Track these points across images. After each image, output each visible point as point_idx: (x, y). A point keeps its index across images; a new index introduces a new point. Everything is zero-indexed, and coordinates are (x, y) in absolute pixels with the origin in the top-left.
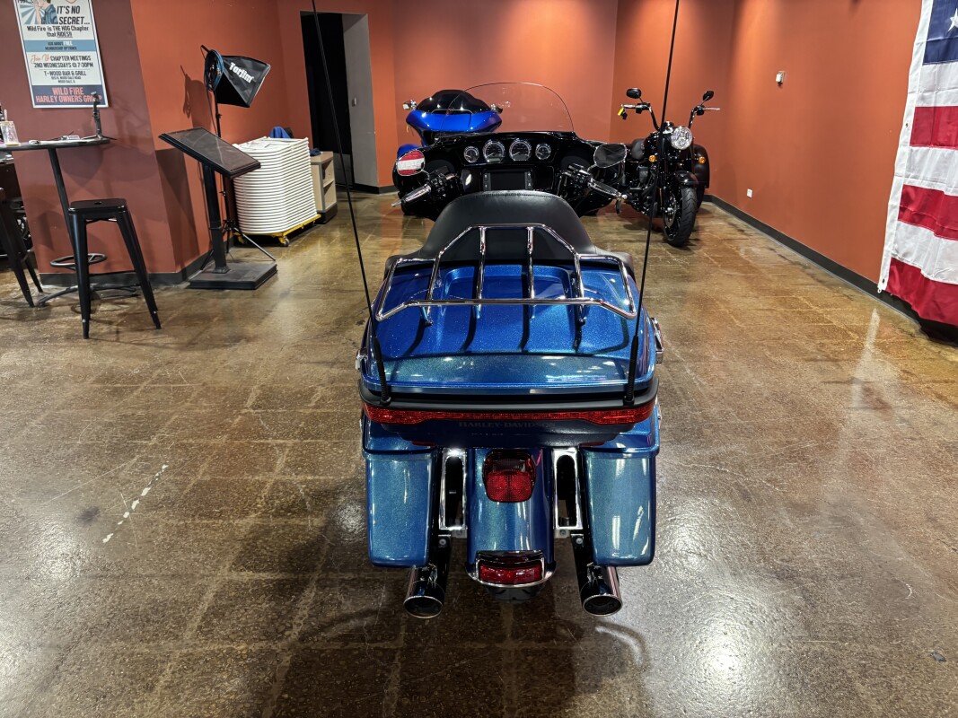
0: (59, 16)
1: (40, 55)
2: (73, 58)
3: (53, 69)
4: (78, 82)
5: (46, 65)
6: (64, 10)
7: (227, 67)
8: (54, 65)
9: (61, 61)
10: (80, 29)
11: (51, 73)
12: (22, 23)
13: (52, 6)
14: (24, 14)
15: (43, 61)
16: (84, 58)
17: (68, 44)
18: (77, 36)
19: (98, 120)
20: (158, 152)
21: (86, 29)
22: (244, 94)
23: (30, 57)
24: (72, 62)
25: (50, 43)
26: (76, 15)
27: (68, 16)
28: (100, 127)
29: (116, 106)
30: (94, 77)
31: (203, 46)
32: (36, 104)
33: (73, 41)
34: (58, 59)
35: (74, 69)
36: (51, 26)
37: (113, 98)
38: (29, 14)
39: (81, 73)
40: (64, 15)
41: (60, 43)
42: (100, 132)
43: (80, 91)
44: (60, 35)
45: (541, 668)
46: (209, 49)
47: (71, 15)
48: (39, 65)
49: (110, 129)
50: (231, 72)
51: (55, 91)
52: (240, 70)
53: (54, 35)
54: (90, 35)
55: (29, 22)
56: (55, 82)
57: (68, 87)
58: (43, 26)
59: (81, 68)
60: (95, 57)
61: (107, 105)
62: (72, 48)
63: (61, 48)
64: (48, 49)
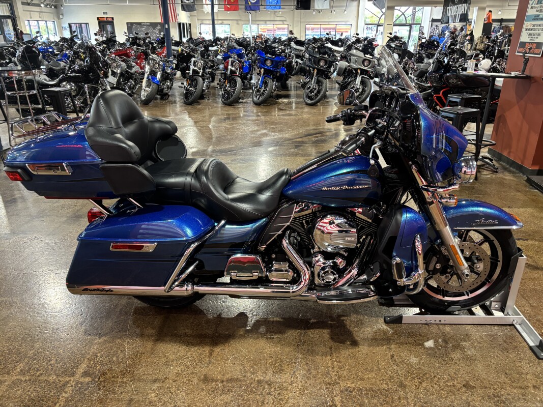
1: (529, 23)
2: (539, 25)
3: (531, 32)
4: (536, 41)
5: (529, 30)
8: (532, 30)
9: (535, 27)
11: (529, 34)
12: (530, 3)
15: (529, 27)
19: (525, 64)
23: (526, 25)
24: (538, 27)
25: (535, 16)
28: (524, 69)
32: (518, 52)
35: (537, 32)
36: (539, 5)
39: (539, 35)
41: (538, 16)
42: (523, 72)
43: (534, 46)
44: (541, 11)
48: (526, 30)
51: (526, 45)
53: (538, 11)
55: (532, 4)
56: (528, 40)
57: (532, 43)
58: (537, 6)
59: (540, 32)
61: (540, 56)
63: (538, 19)
64: (534, 20)
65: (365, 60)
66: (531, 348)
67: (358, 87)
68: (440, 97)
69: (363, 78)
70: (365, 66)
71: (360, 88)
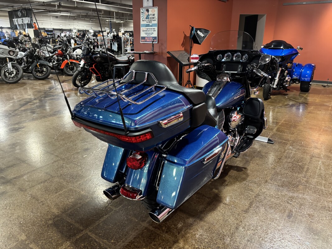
0: (150, 17)
1: (144, 28)
2: (151, 29)
3: (146, 32)
4: (151, 36)
5: (145, 31)
6: (151, 15)
7: (196, 31)
8: (147, 31)
9: (148, 30)
10: (154, 20)
11: (146, 33)
12: (141, 18)
13: (149, 14)
14: (142, 17)
15: (144, 30)
16: (154, 29)
17: (151, 25)
18: (153, 22)
19: (153, 47)
20: (167, 57)
21: (155, 20)
22: (200, 41)
23: (142, 28)
24: (151, 30)
25: (147, 25)
26: (154, 16)
27: (152, 17)
28: (153, 49)
29: (159, 43)
30: (155, 34)
31: (190, 25)
32: (141, 42)
33: (152, 24)
34: (148, 29)
35: (151, 32)
36: (147, 20)
37: (159, 40)
38: (143, 17)
39: (152, 33)
40: (151, 16)
41: (149, 25)
42: (153, 50)
43: (151, 38)
44: (149, 22)
45: (145, 235)
46: (192, 26)
47: (153, 16)
48: (143, 31)
49: (156, 50)
50: (197, 34)
51: (146, 38)
52: (200, 33)
53: (148, 22)
54: (156, 22)
55: (143, 19)
56: (146, 36)
57: (149, 37)
58: (146, 20)
59: (152, 32)
60: (156, 28)
61: (157, 43)
62: (152, 26)
63: (149, 26)
64: (146, 26)
65: (10, 51)
66: (267, 143)
67: (12, 70)
68: (94, 69)
69: (13, 64)
70: (11, 55)
71: (13, 71)
